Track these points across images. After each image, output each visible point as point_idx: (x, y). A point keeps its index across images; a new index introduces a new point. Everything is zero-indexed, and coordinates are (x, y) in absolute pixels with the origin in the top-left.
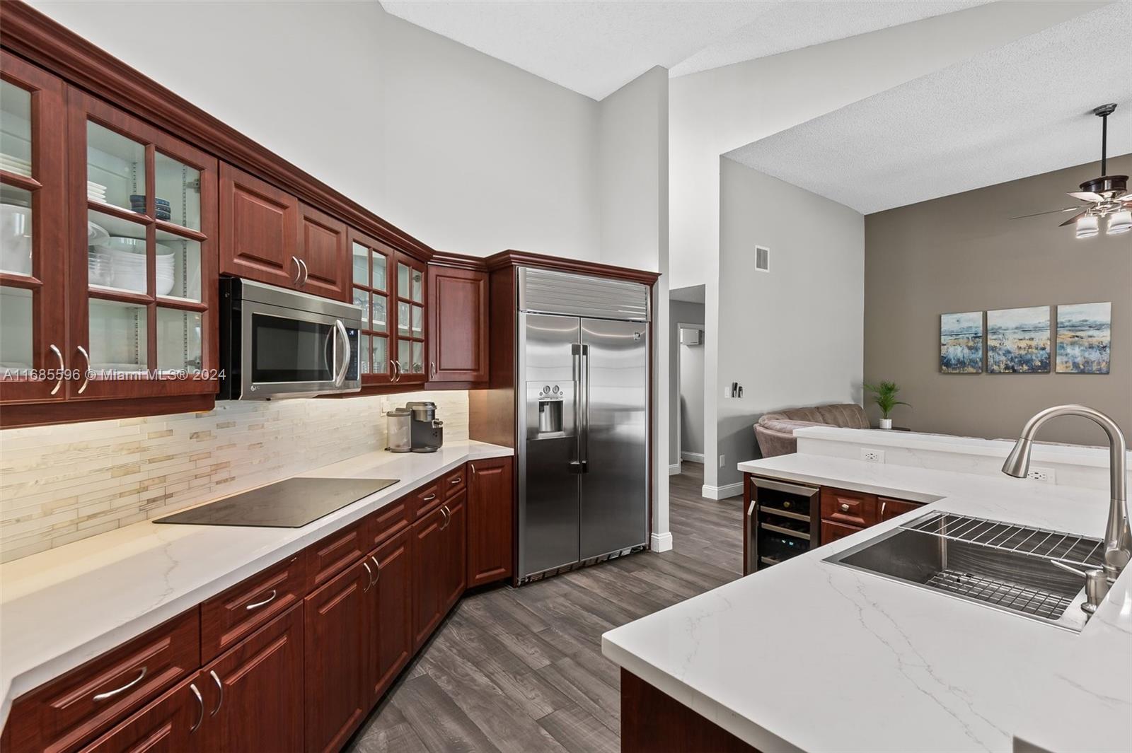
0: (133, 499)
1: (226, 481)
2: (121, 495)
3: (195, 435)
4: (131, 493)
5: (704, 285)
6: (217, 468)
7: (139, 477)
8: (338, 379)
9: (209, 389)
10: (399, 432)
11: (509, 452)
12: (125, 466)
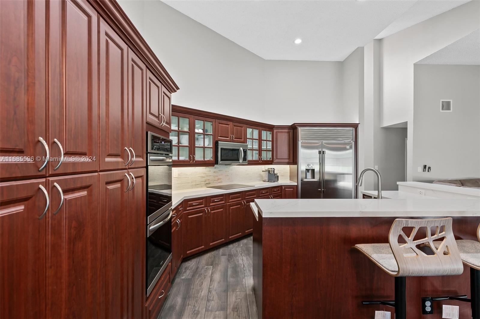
0: (203, 183)
1: (220, 182)
2: (202, 181)
3: (214, 172)
4: (203, 181)
5: (407, 122)
6: (219, 179)
7: (204, 179)
8: (241, 161)
9: (213, 162)
10: (265, 176)
11: (296, 184)
12: (202, 176)
